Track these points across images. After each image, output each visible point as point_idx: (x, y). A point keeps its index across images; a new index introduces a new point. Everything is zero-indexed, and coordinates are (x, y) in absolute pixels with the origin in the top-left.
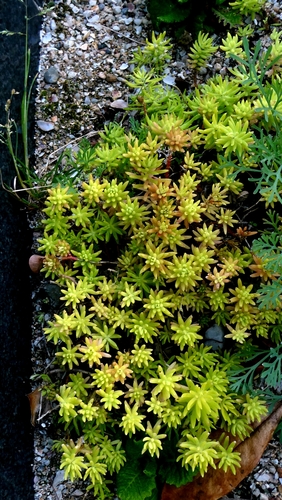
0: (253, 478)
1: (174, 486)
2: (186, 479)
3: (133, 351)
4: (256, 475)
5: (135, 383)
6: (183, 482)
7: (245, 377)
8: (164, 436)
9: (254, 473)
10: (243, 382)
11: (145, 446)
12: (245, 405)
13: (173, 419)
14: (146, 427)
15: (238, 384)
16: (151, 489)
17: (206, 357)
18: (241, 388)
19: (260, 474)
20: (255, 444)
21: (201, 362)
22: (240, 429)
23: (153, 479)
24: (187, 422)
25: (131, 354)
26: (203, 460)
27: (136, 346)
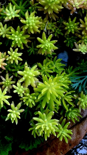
0: (76, 151)
1: (24, 150)
2: (33, 145)
3: (9, 52)
4: (78, 149)
5: (7, 75)
6: (31, 148)
7: (81, 81)
8: (22, 110)
9: (77, 148)
10: (80, 84)
11: (8, 115)
12: (79, 99)
13: (30, 101)
14: (11, 103)
15: (77, 85)
16: (8, 150)
17: (57, 65)
18: (78, 88)
19: (81, 149)
20: (81, 128)
21: (53, 68)
22: (73, 115)
23: (11, 144)
24: (39, 107)
25: (7, 54)
26: (48, 128)
27: (11, 49)
